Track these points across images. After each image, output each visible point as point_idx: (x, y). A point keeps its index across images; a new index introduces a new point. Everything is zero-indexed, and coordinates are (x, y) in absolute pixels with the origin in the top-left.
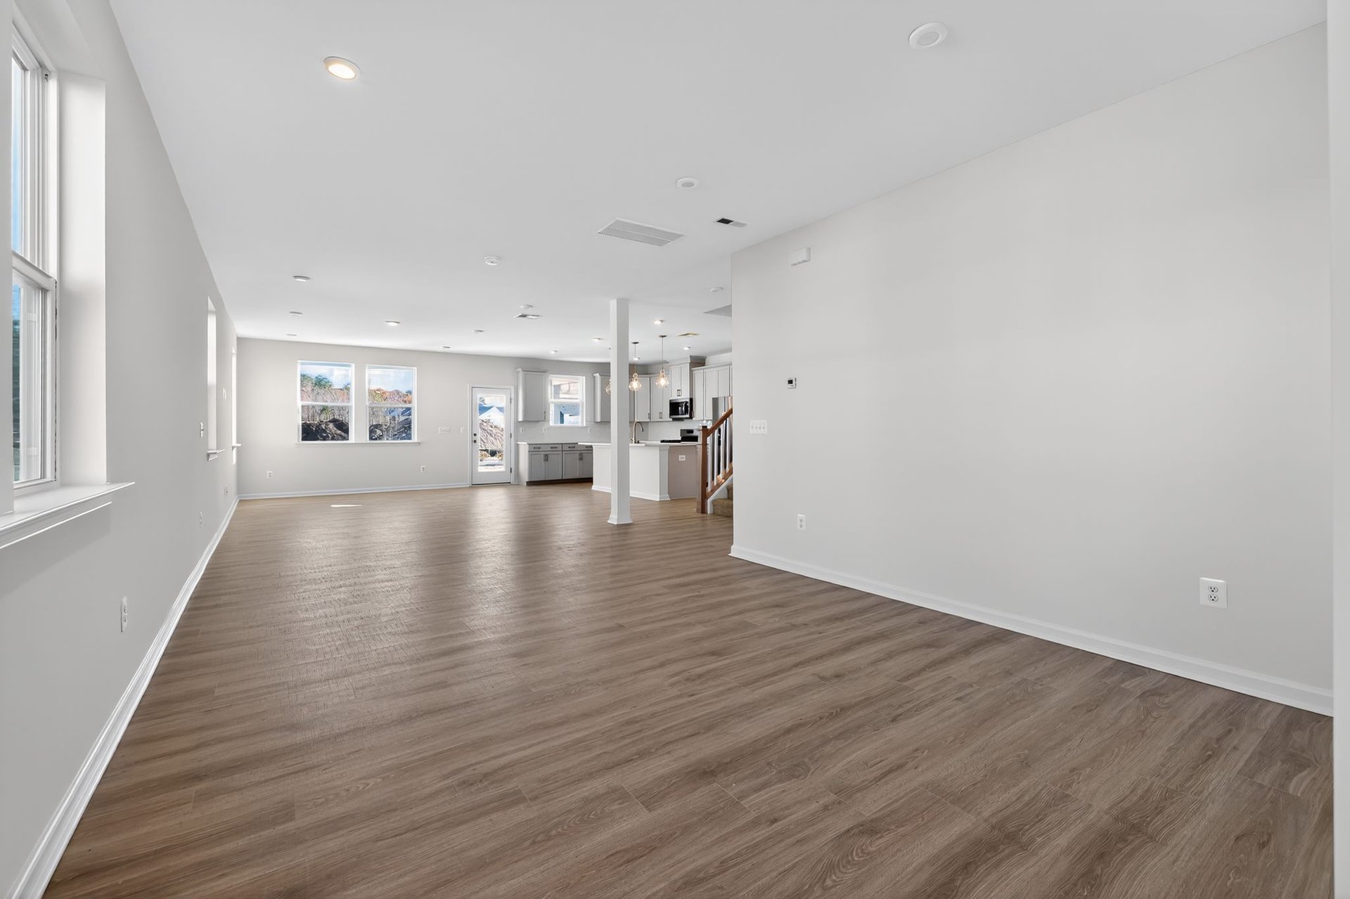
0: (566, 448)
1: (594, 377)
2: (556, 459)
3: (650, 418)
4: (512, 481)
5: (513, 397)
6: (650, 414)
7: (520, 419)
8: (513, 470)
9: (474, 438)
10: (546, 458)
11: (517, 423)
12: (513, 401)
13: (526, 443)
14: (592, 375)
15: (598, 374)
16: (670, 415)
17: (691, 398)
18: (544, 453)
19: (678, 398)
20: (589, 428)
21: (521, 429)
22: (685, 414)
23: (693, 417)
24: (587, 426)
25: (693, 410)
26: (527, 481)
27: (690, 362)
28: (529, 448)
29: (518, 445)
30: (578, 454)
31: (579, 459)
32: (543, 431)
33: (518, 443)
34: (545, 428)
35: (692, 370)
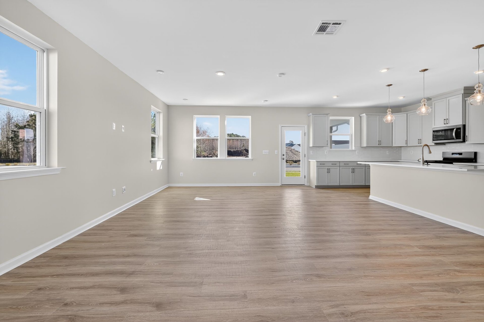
0: (342, 164)
1: (361, 117)
2: (335, 171)
3: (407, 143)
4: (306, 184)
5: (306, 132)
6: (407, 141)
7: (311, 145)
8: (306, 177)
9: (283, 157)
10: (329, 171)
11: (309, 148)
12: (306, 134)
13: (315, 161)
14: (359, 116)
15: (364, 114)
16: (433, 140)
17: (464, 125)
18: (327, 167)
19: (445, 125)
20: (357, 151)
21: (311, 152)
22: (454, 139)
23: (467, 141)
24: (355, 150)
25: (467, 134)
26: (316, 185)
27: (463, 93)
28: (317, 164)
29: (309, 161)
30: (351, 169)
31: (352, 172)
32: (326, 153)
33: (309, 160)
34: (327, 151)
35: (465, 99)
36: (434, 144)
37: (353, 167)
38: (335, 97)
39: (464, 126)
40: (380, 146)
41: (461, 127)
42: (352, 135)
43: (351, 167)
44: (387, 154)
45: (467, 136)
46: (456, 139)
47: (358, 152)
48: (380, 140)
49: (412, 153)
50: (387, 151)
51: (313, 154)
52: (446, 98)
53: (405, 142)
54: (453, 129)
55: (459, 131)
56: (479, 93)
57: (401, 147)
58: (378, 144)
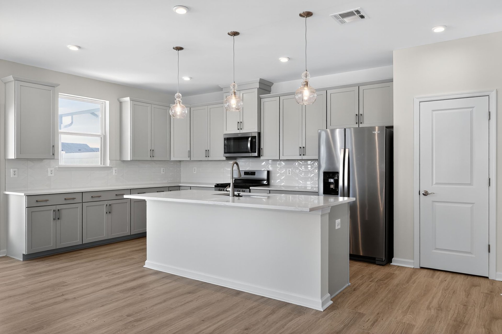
0: (87, 198)
1: (121, 103)
2: (72, 214)
3: (190, 156)
6: (190, 152)
7: (11, 155)
10: (57, 216)
11: (6, 161)
13: (23, 194)
14: (118, 100)
15: (128, 99)
16: (225, 153)
17: (259, 132)
18: (54, 208)
19: (238, 132)
20: (114, 169)
21: (12, 170)
22: (248, 152)
23: (262, 156)
24: (111, 166)
25: (262, 147)
26: (25, 253)
27: (258, 87)
28: (28, 202)
29: (7, 196)
30: (105, 205)
31: (107, 213)
32: (49, 174)
33: (7, 193)
34: (53, 169)
35: (260, 96)
36: (225, 159)
37: (110, 202)
38: (74, 49)
39: (259, 134)
40: (153, 159)
41: (256, 135)
42: (105, 137)
43: (106, 203)
44: (162, 172)
45: (262, 149)
46: (251, 152)
47: (115, 171)
48: (152, 149)
49: (196, 171)
50: (162, 169)
51: (16, 176)
52: (240, 90)
53: (187, 154)
54: (248, 138)
55: (255, 141)
56: (306, 87)
57: (180, 161)
58: (149, 156)
